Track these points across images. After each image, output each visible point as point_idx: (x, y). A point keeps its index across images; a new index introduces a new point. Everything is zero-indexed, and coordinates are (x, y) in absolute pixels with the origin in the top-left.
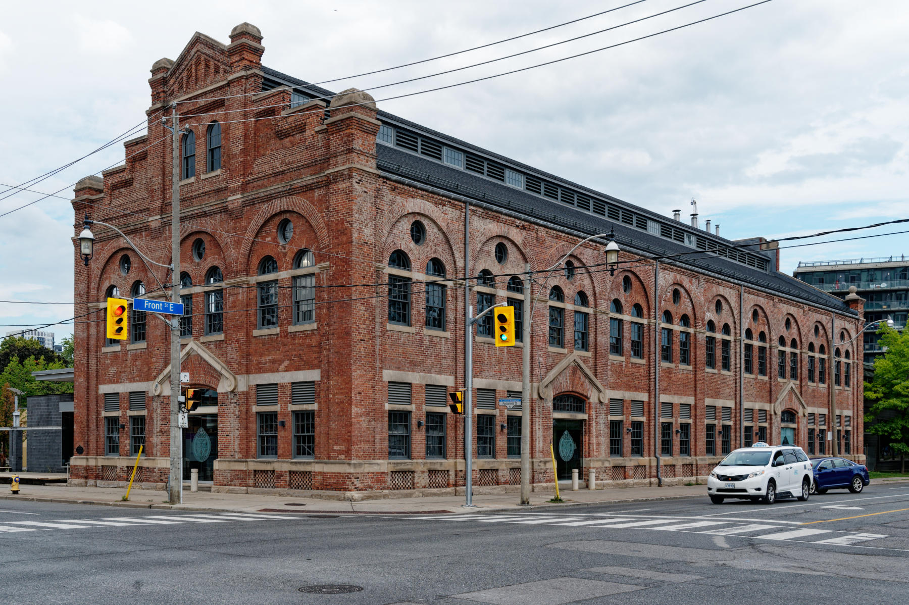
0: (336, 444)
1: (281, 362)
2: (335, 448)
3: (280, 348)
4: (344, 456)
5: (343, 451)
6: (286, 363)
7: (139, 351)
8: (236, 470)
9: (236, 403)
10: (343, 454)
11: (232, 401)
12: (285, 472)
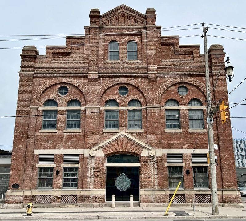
0: (227, 182)
1: (184, 144)
2: (227, 183)
3: (183, 138)
4: (233, 187)
5: (232, 185)
6: (188, 145)
7: (75, 134)
8: (159, 195)
9: (154, 161)
10: (232, 186)
11: (152, 160)
12: (193, 195)
